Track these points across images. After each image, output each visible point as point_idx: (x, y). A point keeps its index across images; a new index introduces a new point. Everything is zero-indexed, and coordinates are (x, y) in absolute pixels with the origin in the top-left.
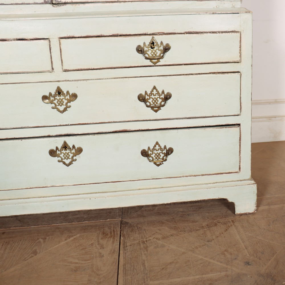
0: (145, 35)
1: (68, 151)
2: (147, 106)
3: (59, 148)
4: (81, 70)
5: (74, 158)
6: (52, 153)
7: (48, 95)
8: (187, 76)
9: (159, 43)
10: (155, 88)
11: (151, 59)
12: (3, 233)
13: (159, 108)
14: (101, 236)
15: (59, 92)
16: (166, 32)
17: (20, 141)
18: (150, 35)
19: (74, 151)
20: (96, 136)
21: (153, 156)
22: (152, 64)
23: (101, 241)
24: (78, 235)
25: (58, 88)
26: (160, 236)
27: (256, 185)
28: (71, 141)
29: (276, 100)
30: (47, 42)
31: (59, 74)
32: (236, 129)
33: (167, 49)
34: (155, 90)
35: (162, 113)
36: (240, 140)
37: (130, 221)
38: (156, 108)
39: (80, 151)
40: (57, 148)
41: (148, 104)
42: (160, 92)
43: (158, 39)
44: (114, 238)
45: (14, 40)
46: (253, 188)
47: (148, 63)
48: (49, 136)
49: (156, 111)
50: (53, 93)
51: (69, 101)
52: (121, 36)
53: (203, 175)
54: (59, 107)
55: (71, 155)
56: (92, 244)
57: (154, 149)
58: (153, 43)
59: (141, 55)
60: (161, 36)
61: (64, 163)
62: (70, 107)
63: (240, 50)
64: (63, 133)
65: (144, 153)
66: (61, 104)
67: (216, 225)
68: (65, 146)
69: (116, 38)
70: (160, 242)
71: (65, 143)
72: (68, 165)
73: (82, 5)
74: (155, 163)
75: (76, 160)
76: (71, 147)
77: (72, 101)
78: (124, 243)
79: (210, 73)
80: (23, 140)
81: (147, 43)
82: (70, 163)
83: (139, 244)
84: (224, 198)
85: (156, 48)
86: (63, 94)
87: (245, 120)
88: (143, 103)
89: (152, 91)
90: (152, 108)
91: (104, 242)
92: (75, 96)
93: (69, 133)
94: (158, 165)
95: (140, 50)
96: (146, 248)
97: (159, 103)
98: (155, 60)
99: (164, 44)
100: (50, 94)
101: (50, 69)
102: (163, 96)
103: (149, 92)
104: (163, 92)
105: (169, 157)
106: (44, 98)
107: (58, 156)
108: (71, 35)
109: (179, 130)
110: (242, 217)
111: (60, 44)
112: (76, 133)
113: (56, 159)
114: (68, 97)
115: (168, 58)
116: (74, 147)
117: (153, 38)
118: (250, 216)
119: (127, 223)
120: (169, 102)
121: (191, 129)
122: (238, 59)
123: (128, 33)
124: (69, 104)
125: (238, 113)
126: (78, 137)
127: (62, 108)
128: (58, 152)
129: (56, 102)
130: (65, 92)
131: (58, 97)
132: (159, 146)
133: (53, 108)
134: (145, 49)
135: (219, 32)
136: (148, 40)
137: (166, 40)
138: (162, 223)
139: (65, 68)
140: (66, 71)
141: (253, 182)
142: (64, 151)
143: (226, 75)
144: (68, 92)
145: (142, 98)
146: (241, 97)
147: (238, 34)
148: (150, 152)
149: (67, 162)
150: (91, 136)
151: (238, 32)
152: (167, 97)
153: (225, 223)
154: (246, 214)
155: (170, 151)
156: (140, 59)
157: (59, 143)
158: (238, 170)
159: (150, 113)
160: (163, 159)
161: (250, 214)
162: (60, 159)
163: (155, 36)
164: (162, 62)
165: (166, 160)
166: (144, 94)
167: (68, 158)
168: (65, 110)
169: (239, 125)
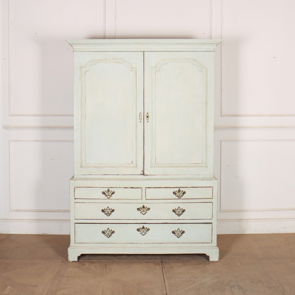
0: (177, 188)
1: (144, 230)
2: (176, 214)
3: (141, 228)
4: (152, 199)
5: (146, 232)
6: (138, 230)
7: (139, 208)
8: (192, 203)
9: (182, 191)
10: (179, 207)
11: (178, 197)
12: (114, 262)
13: (180, 215)
14: (154, 265)
15: (144, 207)
16: (184, 187)
17: (126, 224)
18: (178, 188)
19: (146, 230)
20: (155, 224)
21: (177, 233)
22: (178, 198)
23: (155, 266)
24: (145, 264)
25: (143, 205)
26: (178, 266)
27: (218, 249)
28: (145, 226)
29: (243, 210)
30: (141, 189)
31: (144, 201)
32: (210, 225)
33: (184, 193)
34: (179, 208)
35: (181, 217)
36: (212, 229)
37: (164, 261)
38: (179, 215)
39: (149, 230)
40: (140, 228)
41: (176, 213)
42: (181, 209)
43: (181, 189)
44: (159, 265)
45: (130, 188)
46: (217, 250)
47: (177, 198)
48: (138, 223)
49: (179, 216)
50: (141, 207)
51: (147, 211)
52: (168, 188)
53: (196, 243)
54: (143, 213)
55: (145, 231)
56: (151, 266)
57: (177, 231)
58: (179, 191)
59: (175, 195)
60: (182, 188)
61: (142, 234)
62: (147, 213)
63: (213, 194)
64: (143, 223)
65: (173, 232)
66: (144, 211)
67: (201, 264)
68: (143, 228)
69: (166, 188)
70: (178, 267)
71: (143, 226)
72: (143, 235)
73: (154, 176)
74: (177, 237)
75: (147, 233)
76: (145, 228)
77: (148, 211)
78: (164, 267)
79: (200, 202)
80: (128, 224)
81: (177, 191)
82: (145, 234)
83: (170, 267)
84: (205, 253)
85: (180, 192)
86: (145, 208)
87: (214, 221)
88: (174, 213)
89: (178, 208)
90: (178, 215)
91: (156, 266)
92: (149, 209)
93: (145, 222)
94: (178, 238)
95: (174, 193)
96: (173, 268)
97: (180, 213)
98: (179, 197)
99: (183, 191)
100: (140, 208)
101: (141, 198)
102: (182, 211)
103: (177, 209)
104: (182, 209)
105: (183, 234)
106: (138, 209)
107: (140, 231)
108: (150, 187)
109: (188, 224)
110: (213, 262)
111: (146, 190)
112: (148, 223)
113: (139, 232)
114: (147, 209)
115: (185, 196)
116: (146, 228)
117: (179, 189)
118: (216, 263)
119: (164, 262)
120: (184, 213)
121: (192, 224)
122: (212, 197)
123: (170, 187)
124: (147, 212)
125: (211, 218)
126: (148, 224)
127: (144, 213)
128: (140, 230)
129: (142, 211)
130: (146, 207)
131: (143, 209)
132: (179, 230)
133: (140, 213)
134: (176, 193)
135: (204, 187)
136: (177, 189)
137: (184, 190)
138: (178, 262)
139: (147, 198)
140: (147, 199)
141: (217, 247)
142: (142, 230)
143: (207, 203)
144: (147, 207)
145: (174, 211)
146: (212, 212)
147: (212, 188)
148: (175, 232)
149: (143, 234)
150: (153, 224)
151: (212, 187)
152: (184, 211)
153: (204, 264)
154: (214, 262)
155: (183, 232)
156: (174, 196)
157: (141, 226)
158: (211, 242)
159: (176, 217)
160: (180, 235)
161: (216, 262)
162: (141, 232)
163: (180, 189)
164: (182, 198)
165: (181, 236)
166: (175, 209)
167: (144, 232)
168: (145, 214)
169: (212, 223)
